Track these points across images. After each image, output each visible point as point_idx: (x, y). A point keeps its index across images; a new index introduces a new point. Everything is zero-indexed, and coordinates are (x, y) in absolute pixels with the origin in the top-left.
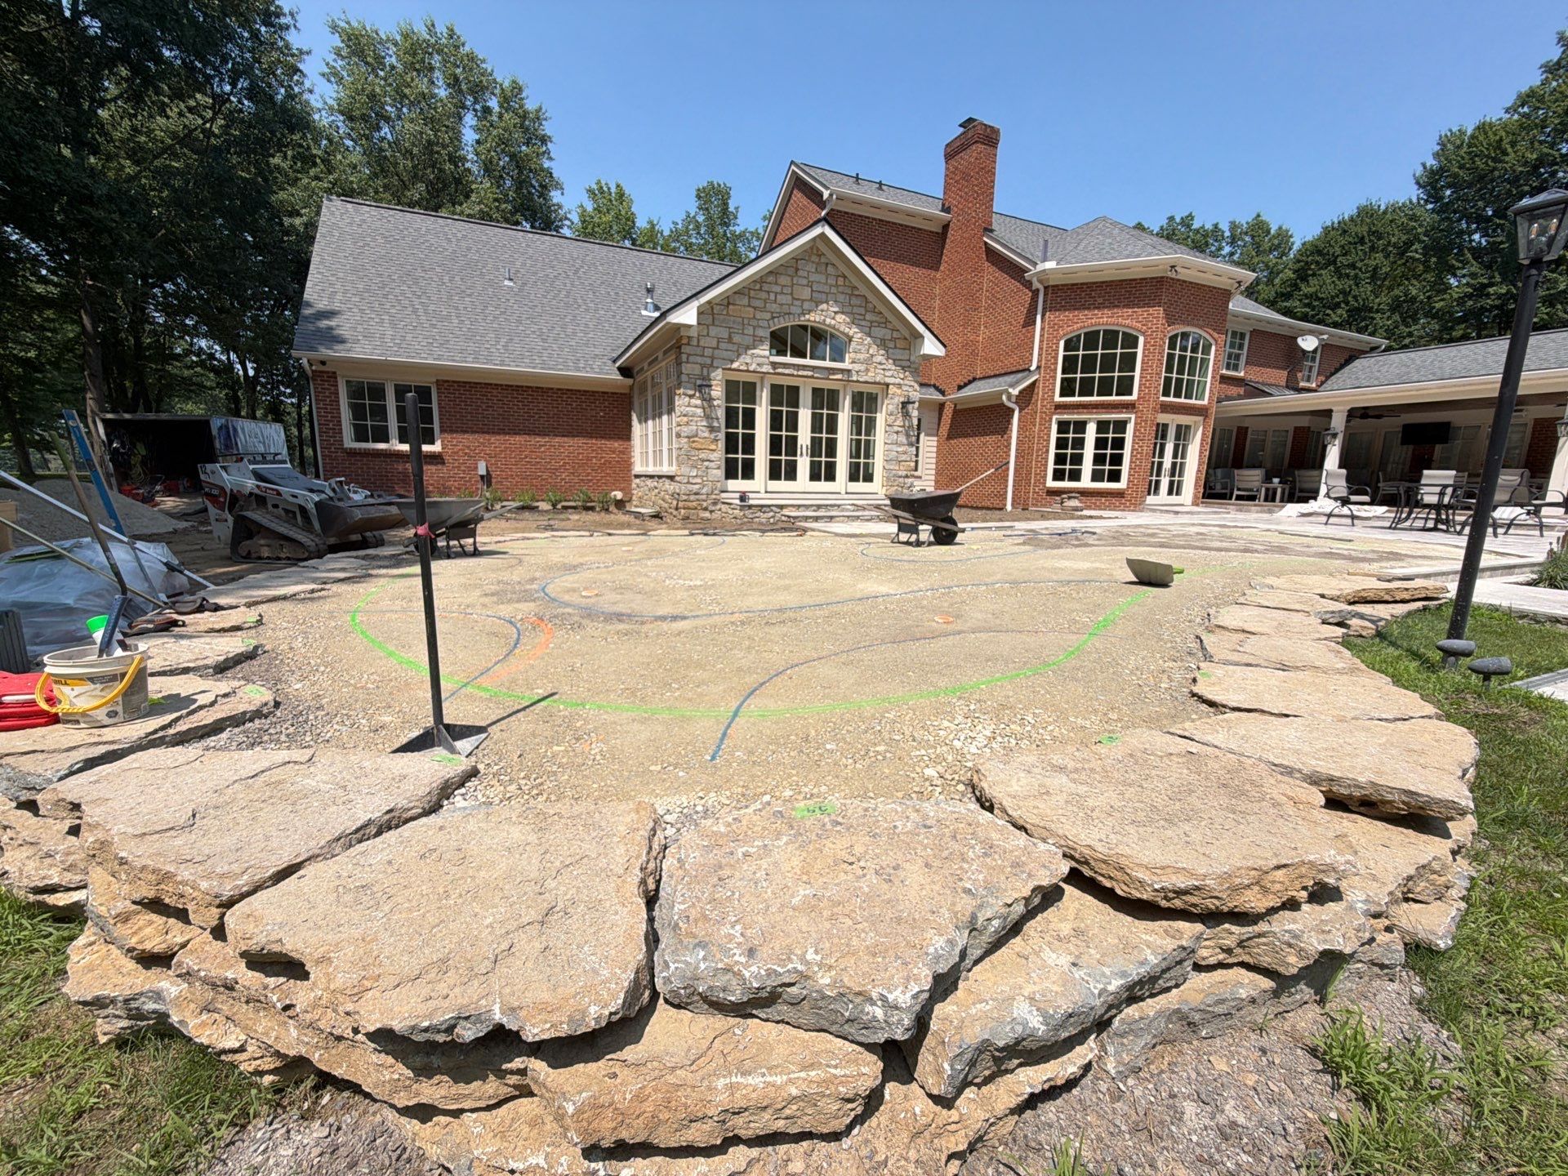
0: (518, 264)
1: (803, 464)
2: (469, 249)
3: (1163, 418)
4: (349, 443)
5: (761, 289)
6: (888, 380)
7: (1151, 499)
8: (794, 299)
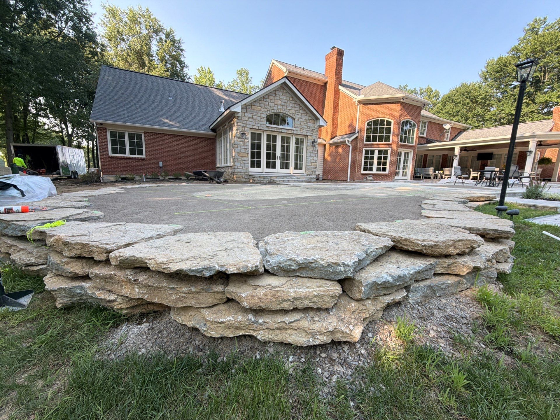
0: (174, 92)
1: (278, 162)
2: (156, 86)
3: (400, 150)
4: (110, 154)
5: (263, 101)
6: (307, 134)
7: (396, 178)
8: (275, 104)
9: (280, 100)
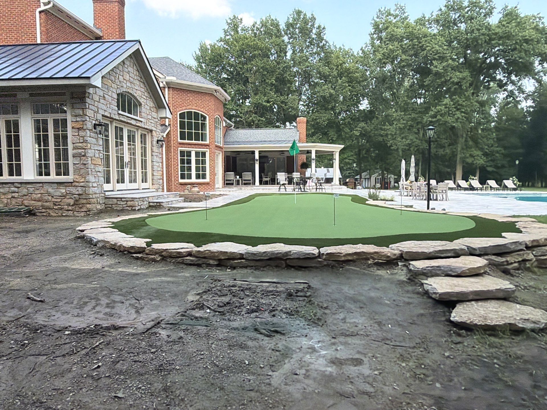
1: (127, 173)
9: (128, 72)
